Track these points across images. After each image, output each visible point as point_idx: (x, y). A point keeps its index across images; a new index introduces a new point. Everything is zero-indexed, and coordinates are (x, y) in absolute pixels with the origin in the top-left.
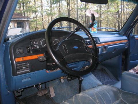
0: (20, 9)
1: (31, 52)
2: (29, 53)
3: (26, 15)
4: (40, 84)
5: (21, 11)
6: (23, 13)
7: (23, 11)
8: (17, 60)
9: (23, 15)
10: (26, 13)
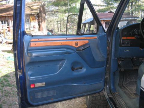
0: (128, 9)
1: (132, 35)
2: (130, 36)
3: (133, 14)
4: (135, 57)
5: (129, 11)
6: (131, 12)
7: (130, 11)
8: (123, 38)
9: (131, 15)
10: (134, 12)
